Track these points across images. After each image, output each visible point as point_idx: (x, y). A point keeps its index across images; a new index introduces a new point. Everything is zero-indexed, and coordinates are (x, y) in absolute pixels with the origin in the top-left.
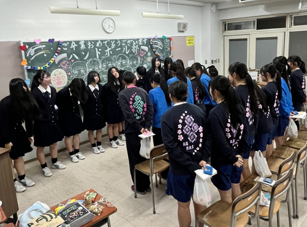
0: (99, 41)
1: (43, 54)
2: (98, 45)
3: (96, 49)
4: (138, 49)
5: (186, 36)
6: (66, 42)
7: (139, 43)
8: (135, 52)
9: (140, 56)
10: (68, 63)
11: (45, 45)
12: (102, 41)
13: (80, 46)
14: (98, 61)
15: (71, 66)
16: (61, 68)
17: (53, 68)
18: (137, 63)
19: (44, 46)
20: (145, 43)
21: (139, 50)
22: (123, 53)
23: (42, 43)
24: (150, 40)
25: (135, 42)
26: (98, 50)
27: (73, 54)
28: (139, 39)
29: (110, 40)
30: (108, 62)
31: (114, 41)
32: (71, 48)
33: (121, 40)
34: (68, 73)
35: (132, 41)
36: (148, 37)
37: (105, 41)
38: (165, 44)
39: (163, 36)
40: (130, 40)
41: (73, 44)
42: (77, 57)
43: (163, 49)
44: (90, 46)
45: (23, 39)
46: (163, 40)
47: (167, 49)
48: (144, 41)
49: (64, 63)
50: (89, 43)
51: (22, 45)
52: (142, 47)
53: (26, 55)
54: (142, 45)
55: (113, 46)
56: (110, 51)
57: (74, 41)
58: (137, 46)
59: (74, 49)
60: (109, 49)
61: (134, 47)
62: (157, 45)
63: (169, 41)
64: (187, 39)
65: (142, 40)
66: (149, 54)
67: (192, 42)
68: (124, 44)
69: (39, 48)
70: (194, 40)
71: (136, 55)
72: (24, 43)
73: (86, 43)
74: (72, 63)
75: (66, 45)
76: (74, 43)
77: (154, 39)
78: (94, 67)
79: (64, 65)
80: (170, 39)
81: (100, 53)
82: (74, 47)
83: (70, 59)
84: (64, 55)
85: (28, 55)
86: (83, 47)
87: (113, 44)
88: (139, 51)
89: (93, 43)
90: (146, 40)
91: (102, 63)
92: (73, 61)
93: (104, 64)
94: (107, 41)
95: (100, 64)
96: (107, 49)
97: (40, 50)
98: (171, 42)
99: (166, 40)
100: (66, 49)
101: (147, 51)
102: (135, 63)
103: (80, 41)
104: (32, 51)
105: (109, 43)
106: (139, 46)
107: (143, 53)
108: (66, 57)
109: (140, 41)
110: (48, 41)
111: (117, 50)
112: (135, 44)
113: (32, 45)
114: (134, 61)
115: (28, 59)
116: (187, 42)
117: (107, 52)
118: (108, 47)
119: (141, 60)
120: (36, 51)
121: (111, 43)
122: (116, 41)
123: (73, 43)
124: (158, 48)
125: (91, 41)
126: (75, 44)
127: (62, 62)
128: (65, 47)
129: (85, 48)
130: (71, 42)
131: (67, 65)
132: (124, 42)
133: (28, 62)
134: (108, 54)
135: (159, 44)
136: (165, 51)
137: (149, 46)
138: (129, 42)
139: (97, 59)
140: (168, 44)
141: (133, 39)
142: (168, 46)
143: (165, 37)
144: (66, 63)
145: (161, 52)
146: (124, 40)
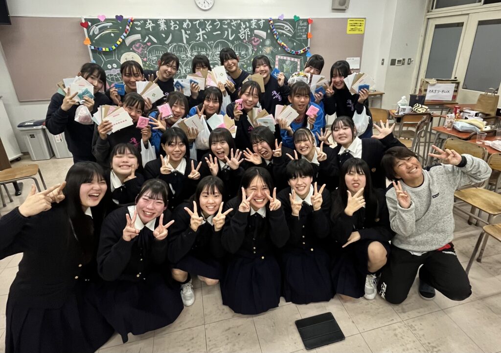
0: (187, 21)
1: (110, 33)
2: (185, 25)
3: (183, 31)
4: (249, 34)
5: (349, 18)
6: (139, 20)
7: (251, 25)
8: (245, 39)
9: (252, 44)
10: (142, 46)
11: (112, 23)
12: (191, 21)
13: (159, 25)
14: (185, 47)
15: (146, 50)
16: (134, 51)
17: (122, 51)
18: (246, 54)
19: (111, 24)
20: (262, 26)
21: (251, 35)
22: (225, 39)
23: (107, 20)
24: (270, 21)
25: (244, 24)
26: (186, 33)
27: (150, 36)
28: (252, 20)
29: (203, 20)
30: (201, 50)
31: (210, 21)
32: (146, 28)
33: (221, 21)
34: (144, 58)
35: (239, 22)
36: (268, 18)
37: (196, 20)
38: (297, 29)
39: (295, 16)
40: (235, 20)
41: (149, 24)
42: (155, 40)
43: (294, 36)
44: (173, 26)
45: (84, 16)
46: (294, 22)
47: (301, 36)
48: (259, 22)
49: (137, 46)
50: (172, 23)
51: (83, 21)
52: (256, 32)
53: (88, 33)
54: (255, 29)
56: (203, 34)
57: (150, 20)
58: (248, 29)
59: (151, 30)
60: (201, 32)
61: (242, 31)
62: (284, 30)
63: (305, 24)
64: (349, 22)
65: (256, 21)
66: (268, 42)
67: (359, 27)
68: (226, 26)
69: (103, 26)
70: (363, 25)
71: (246, 43)
72: (85, 19)
73: (167, 22)
74: (148, 47)
75: (139, 24)
76: (151, 22)
77: (279, 20)
78: (180, 54)
79: (138, 48)
80: (308, 21)
81: (188, 37)
82: (150, 26)
83: (145, 41)
84: (138, 36)
85: (91, 33)
86: (163, 27)
87: (208, 26)
88: (251, 37)
89: (178, 22)
90: (264, 21)
91: (192, 49)
92: (149, 44)
93: (194, 51)
94: (198, 21)
95: (189, 51)
96: (199, 32)
97: (105, 28)
98: (310, 25)
99: (301, 22)
100: (139, 29)
101: (265, 38)
102: (243, 53)
103: (159, 19)
104: (95, 29)
105: (203, 24)
106: (252, 30)
107: (258, 41)
108: (140, 38)
109: (254, 23)
110: (115, 18)
111: (215, 33)
112: (244, 27)
113: (95, 21)
114: (242, 51)
115: (92, 38)
116: (349, 28)
117: (200, 36)
118: (200, 29)
119: (253, 51)
120: (101, 30)
121: (206, 24)
122: (213, 21)
123: (149, 21)
124: (283, 34)
125: (175, 21)
126: (151, 23)
127: (134, 44)
128: (138, 27)
129: (166, 28)
130: (145, 21)
131: (141, 49)
132: (226, 22)
133: (91, 40)
134: (200, 38)
135: (286, 28)
136: (298, 40)
137: (269, 31)
138: (234, 23)
139: (184, 43)
140: (302, 29)
141: (241, 20)
142: (302, 32)
143: (298, 17)
144: (140, 46)
145: (290, 40)
146: (226, 20)
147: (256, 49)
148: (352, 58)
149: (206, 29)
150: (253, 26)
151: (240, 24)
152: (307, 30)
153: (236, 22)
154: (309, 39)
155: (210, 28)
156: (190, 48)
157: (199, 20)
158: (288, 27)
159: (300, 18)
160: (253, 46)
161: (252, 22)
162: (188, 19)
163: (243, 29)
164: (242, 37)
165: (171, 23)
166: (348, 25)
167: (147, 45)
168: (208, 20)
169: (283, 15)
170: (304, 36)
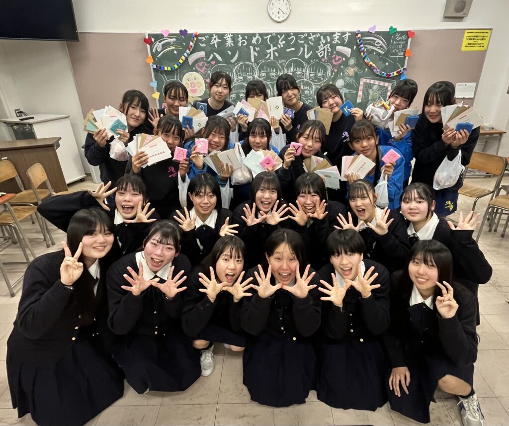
0: (257, 35)
1: (173, 50)
2: (254, 41)
3: (252, 48)
4: (330, 50)
5: (466, 30)
6: (204, 35)
7: (332, 39)
8: (323, 57)
9: (332, 64)
10: (206, 65)
11: (176, 38)
12: (261, 35)
13: (225, 41)
14: (252, 66)
15: (210, 70)
16: (196, 71)
17: (185, 71)
18: (323, 76)
19: (174, 40)
20: (346, 40)
21: (332, 53)
22: (299, 57)
23: (171, 36)
24: (357, 34)
25: (325, 38)
26: (255, 50)
27: (214, 53)
28: (334, 33)
29: (276, 33)
30: (270, 70)
31: (284, 35)
32: (211, 44)
33: (296, 34)
34: (206, 79)
35: (318, 36)
36: (355, 30)
37: (267, 34)
38: (393, 45)
39: (391, 28)
40: (314, 34)
41: (215, 39)
42: (220, 58)
43: (387, 54)
44: (241, 42)
45: (148, 31)
46: (389, 36)
47: (396, 54)
48: (343, 36)
49: (201, 64)
50: (241, 38)
51: (147, 37)
52: (338, 48)
53: (151, 50)
54: (338, 44)
55: (281, 43)
56: (274, 51)
57: (216, 34)
58: (329, 45)
59: (216, 46)
60: (272, 49)
61: (321, 47)
62: (374, 46)
63: (404, 37)
64: (466, 34)
65: (340, 34)
66: (352, 62)
67: (479, 42)
68: (302, 42)
69: (167, 43)
70: (487, 39)
71: (324, 62)
72: (148, 34)
73: (235, 37)
74: (212, 66)
75: (204, 39)
76: (217, 37)
77: (369, 34)
78: (246, 75)
79: (201, 68)
80: (408, 34)
81: (256, 54)
82: (215, 42)
83: (209, 60)
84: (202, 54)
85: (154, 51)
86: (229, 42)
87: (281, 41)
88: (331, 55)
89: (246, 37)
90: (350, 34)
91: (260, 70)
92: (213, 63)
93: (262, 72)
94: (270, 36)
95: (256, 72)
96: (270, 48)
97: (168, 44)
98: (410, 40)
99: (398, 35)
100: (204, 45)
101: (349, 56)
102: (320, 74)
103: (225, 34)
104: (158, 46)
105: (275, 38)
106: (333, 47)
107: (339, 59)
108: (204, 56)
109: (336, 36)
110: (179, 33)
111: (288, 50)
112: (324, 42)
113: (159, 37)
114: (319, 72)
115: (154, 55)
116: (465, 42)
117: (270, 53)
118: (272, 45)
119: (332, 72)
120: (164, 46)
121: (279, 39)
122: (288, 35)
123: (215, 36)
124: (373, 51)
125: (243, 35)
126: (217, 39)
127: (197, 63)
128: (202, 43)
129: (233, 45)
130: (211, 35)
131: (204, 68)
132: (303, 37)
133: (154, 59)
134: (270, 56)
135: (378, 43)
136: (391, 59)
137: (355, 47)
138: (312, 37)
139: (251, 62)
140: (399, 44)
141: (321, 33)
142: (398, 49)
143: (396, 29)
144: (203, 65)
145: (380, 59)
146: (303, 34)
147: (336, 70)
148: (464, 84)
149: (278, 45)
150: (336, 41)
151: (319, 39)
152: (405, 46)
153: (315, 36)
154: (407, 58)
155: (283, 44)
156: (258, 68)
157: (271, 34)
158: (380, 42)
159: (398, 30)
160: (334, 66)
161: (334, 36)
162: (259, 34)
163: (322, 45)
164: (321, 54)
165: (239, 38)
166: (465, 38)
167: (211, 64)
168: (281, 34)
169: (374, 27)
170: (401, 54)
